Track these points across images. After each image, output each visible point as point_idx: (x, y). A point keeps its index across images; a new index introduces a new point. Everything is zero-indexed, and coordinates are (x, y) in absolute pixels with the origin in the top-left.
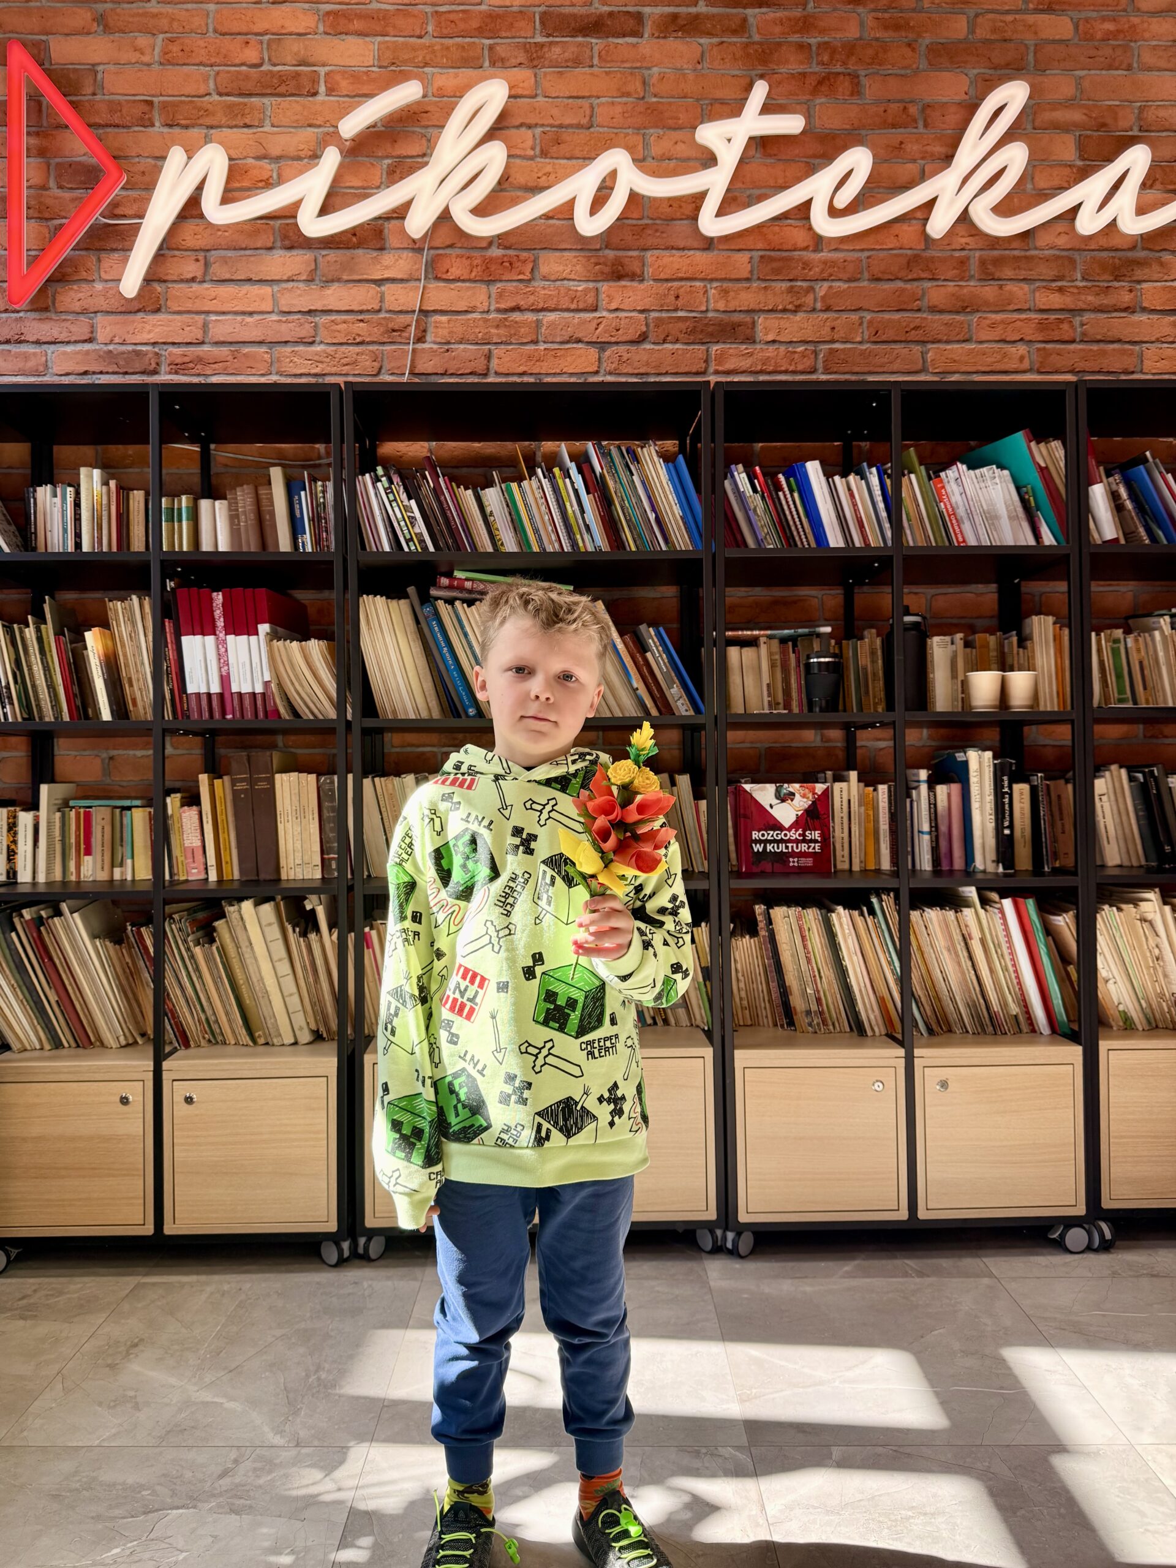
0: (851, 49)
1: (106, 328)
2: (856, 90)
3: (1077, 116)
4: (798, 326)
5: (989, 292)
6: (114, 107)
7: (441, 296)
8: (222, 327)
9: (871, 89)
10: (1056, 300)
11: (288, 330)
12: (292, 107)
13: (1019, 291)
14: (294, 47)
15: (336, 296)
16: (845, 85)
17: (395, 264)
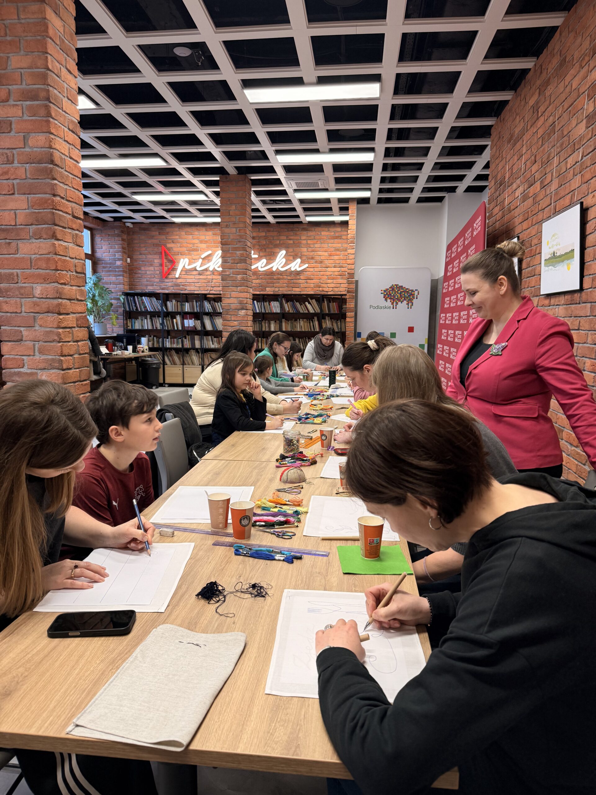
0: (264, 245)
1: (174, 280)
2: (265, 251)
3: (293, 254)
4: (258, 281)
5: (281, 277)
6: (175, 253)
7: (214, 277)
8: (188, 280)
9: (267, 250)
10: (290, 278)
11: (196, 281)
12: (195, 253)
13: (285, 277)
14: (196, 245)
15: (201, 277)
16: (264, 250)
17: (208, 273)
